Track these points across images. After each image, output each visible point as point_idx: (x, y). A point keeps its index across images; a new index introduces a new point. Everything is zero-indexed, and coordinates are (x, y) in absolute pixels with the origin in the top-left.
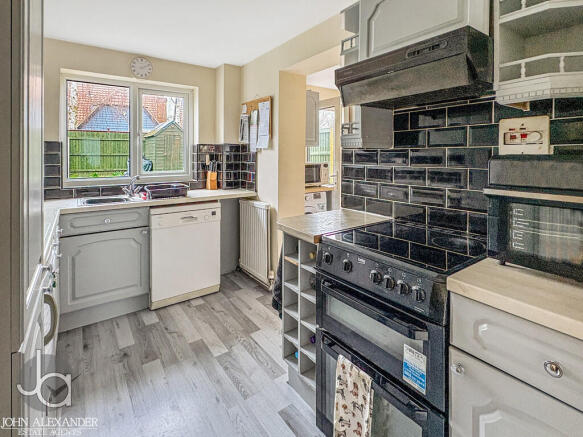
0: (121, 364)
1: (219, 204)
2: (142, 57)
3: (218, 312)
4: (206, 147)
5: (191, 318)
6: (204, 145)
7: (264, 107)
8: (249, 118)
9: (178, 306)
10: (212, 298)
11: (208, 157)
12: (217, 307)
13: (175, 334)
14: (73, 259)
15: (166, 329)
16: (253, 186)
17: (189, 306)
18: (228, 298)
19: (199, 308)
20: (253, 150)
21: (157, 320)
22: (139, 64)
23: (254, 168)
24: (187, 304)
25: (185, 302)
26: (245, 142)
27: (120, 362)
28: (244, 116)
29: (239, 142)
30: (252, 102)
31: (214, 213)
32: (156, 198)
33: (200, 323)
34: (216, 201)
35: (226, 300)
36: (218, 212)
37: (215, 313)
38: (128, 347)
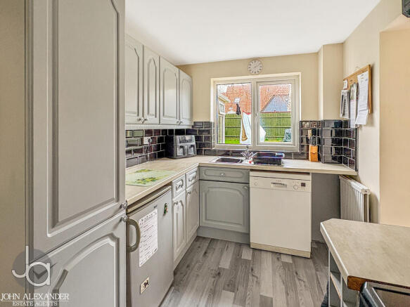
0: (213, 279)
1: (310, 177)
2: (255, 59)
3: (299, 280)
4: (308, 123)
5: (274, 271)
6: (306, 122)
7: (363, 80)
8: (349, 93)
9: (269, 255)
10: (301, 262)
11: (310, 132)
12: (302, 273)
13: (255, 279)
14: (206, 195)
15: (252, 270)
16: (353, 163)
17: (278, 259)
18: (317, 270)
19: (285, 265)
20: (353, 126)
21: (250, 259)
22: (253, 65)
23: (354, 144)
24: (277, 256)
25: (277, 254)
26: (346, 117)
27: (214, 277)
28: (345, 92)
29: (341, 117)
30: (352, 76)
31: (303, 185)
32: (258, 163)
33: (278, 280)
34: (308, 174)
35: (314, 271)
36: (309, 184)
37: (296, 279)
38: (224, 269)
